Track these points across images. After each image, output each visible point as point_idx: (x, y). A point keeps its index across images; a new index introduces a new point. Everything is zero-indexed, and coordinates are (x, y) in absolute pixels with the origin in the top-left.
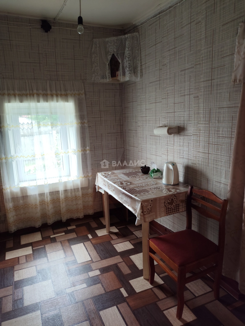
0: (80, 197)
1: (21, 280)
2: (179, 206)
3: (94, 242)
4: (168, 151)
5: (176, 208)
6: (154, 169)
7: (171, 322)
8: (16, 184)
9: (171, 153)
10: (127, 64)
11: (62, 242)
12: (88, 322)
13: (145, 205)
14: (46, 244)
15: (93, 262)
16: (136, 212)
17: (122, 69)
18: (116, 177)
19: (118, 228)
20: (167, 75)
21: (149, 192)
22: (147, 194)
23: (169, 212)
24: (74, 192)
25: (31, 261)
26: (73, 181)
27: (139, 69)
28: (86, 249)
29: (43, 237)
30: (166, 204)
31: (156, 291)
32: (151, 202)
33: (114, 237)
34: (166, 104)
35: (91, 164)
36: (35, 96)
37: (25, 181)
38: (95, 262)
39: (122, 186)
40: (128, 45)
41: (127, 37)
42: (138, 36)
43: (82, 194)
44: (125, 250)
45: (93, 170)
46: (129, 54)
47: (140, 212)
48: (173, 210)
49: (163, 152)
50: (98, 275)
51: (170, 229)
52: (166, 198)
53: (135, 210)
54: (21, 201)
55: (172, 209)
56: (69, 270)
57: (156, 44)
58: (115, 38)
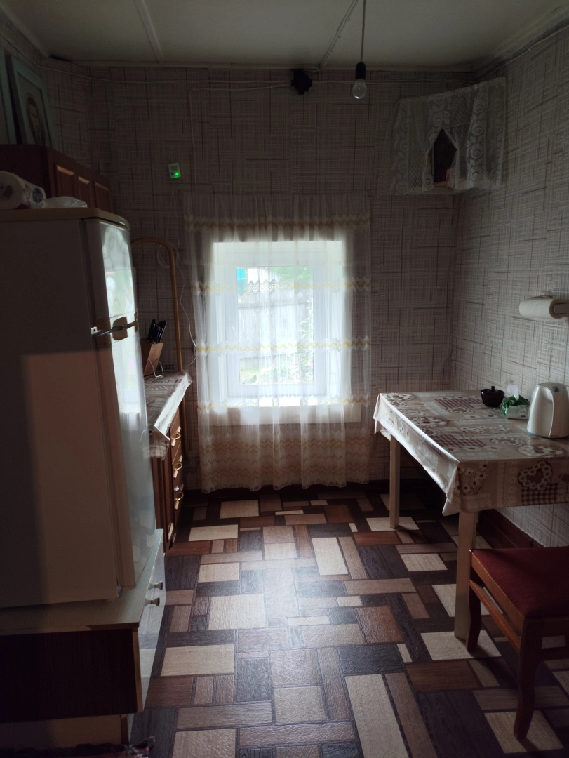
0: (341, 442)
1: (209, 583)
2: (556, 489)
3: (359, 539)
4: (551, 356)
5: (547, 492)
6: (513, 398)
7: (498, 739)
8: (221, 400)
9: (558, 363)
10: (472, 152)
11: (296, 527)
12: (319, 688)
13: (467, 473)
14: (265, 526)
15: (351, 579)
16: (447, 485)
17: (461, 163)
18: (418, 407)
19: (418, 522)
20: (562, 175)
21: (485, 447)
22: (477, 449)
23: (528, 497)
24: (330, 430)
25: (233, 552)
26: (329, 407)
27: (501, 161)
28: (342, 550)
29: (262, 511)
30: (523, 479)
31: (478, 667)
32: (484, 469)
33: (405, 539)
34: (557, 245)
35: (372, 375)
36: (270, 227)
37: (237, 397)
38: (354, 580)
39: (425, 427)
40: (478, 107)
41: (478, 90)
42: (504, 85)
43: (347, 437)
44: (426, 570)
45: (374, 387)
46: (479, 129)
47: (453, 487)
48: (539, 495)
49: (540, 358)
50: (356, 607)
51: (542, 544)
52: (524, 464)
53: (445, 481)
54: (228, 435)
55: (536, 492)
56: (300, 585)
57: (542, 104)
58: (448, 95)
